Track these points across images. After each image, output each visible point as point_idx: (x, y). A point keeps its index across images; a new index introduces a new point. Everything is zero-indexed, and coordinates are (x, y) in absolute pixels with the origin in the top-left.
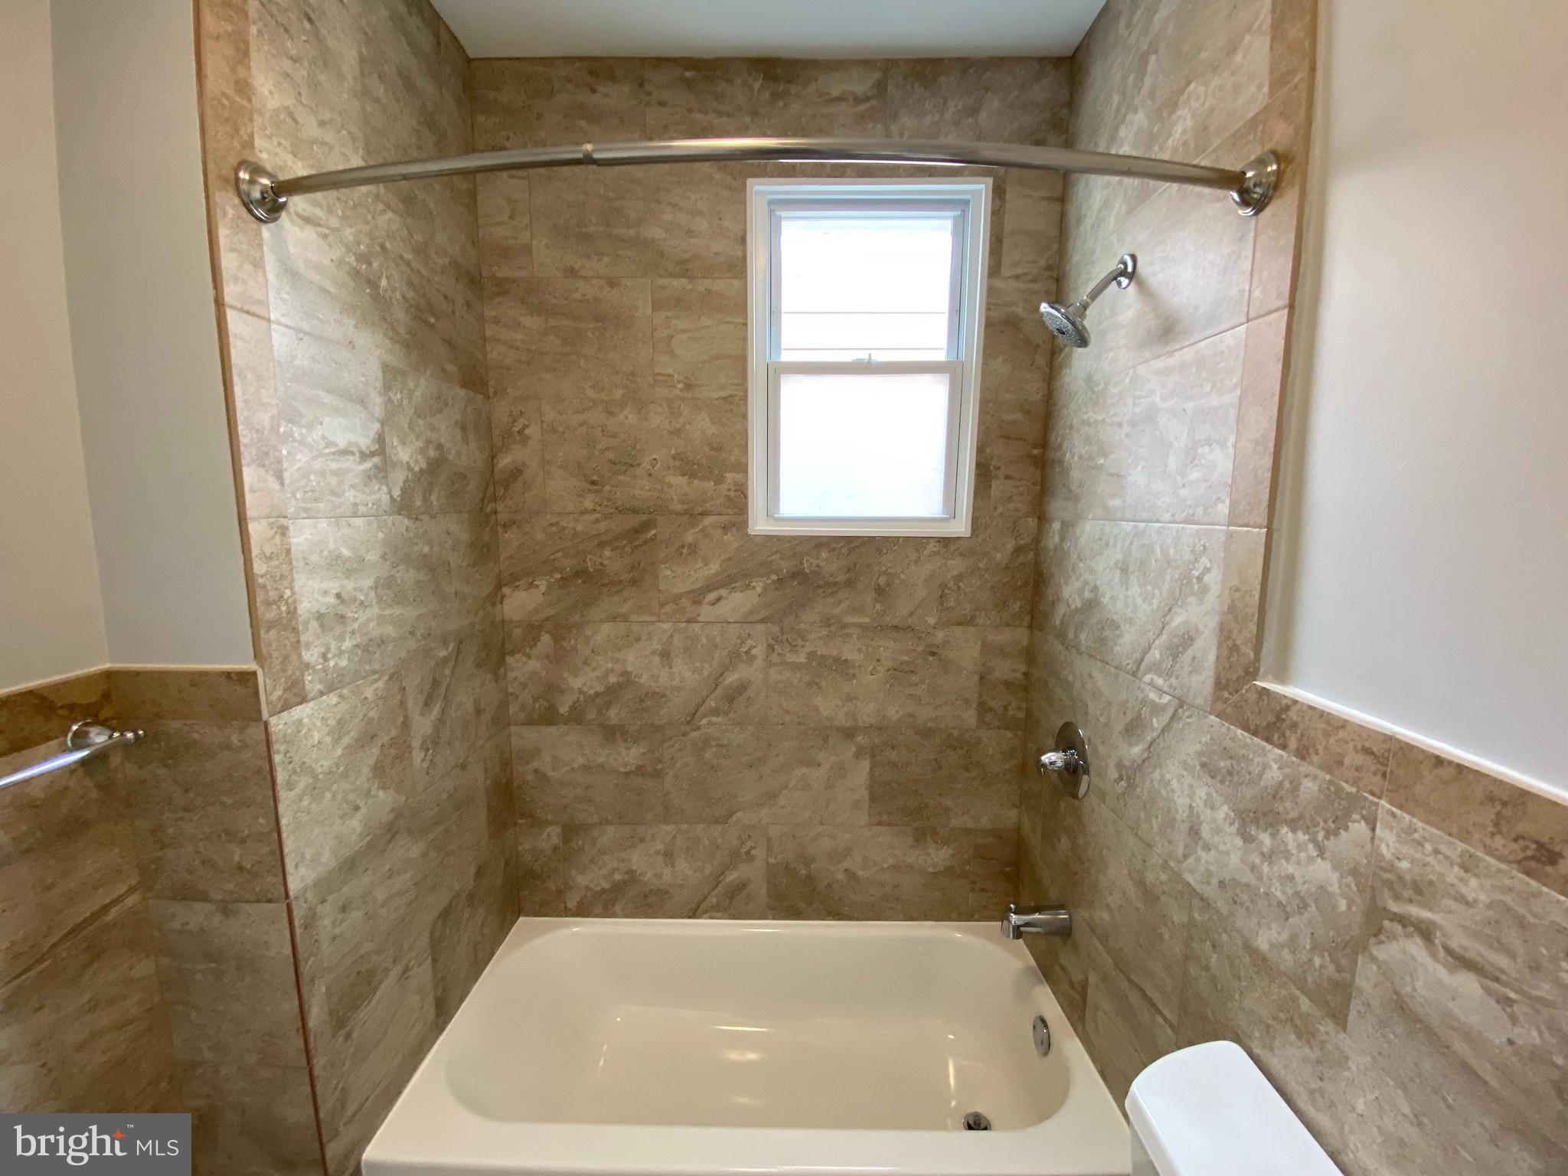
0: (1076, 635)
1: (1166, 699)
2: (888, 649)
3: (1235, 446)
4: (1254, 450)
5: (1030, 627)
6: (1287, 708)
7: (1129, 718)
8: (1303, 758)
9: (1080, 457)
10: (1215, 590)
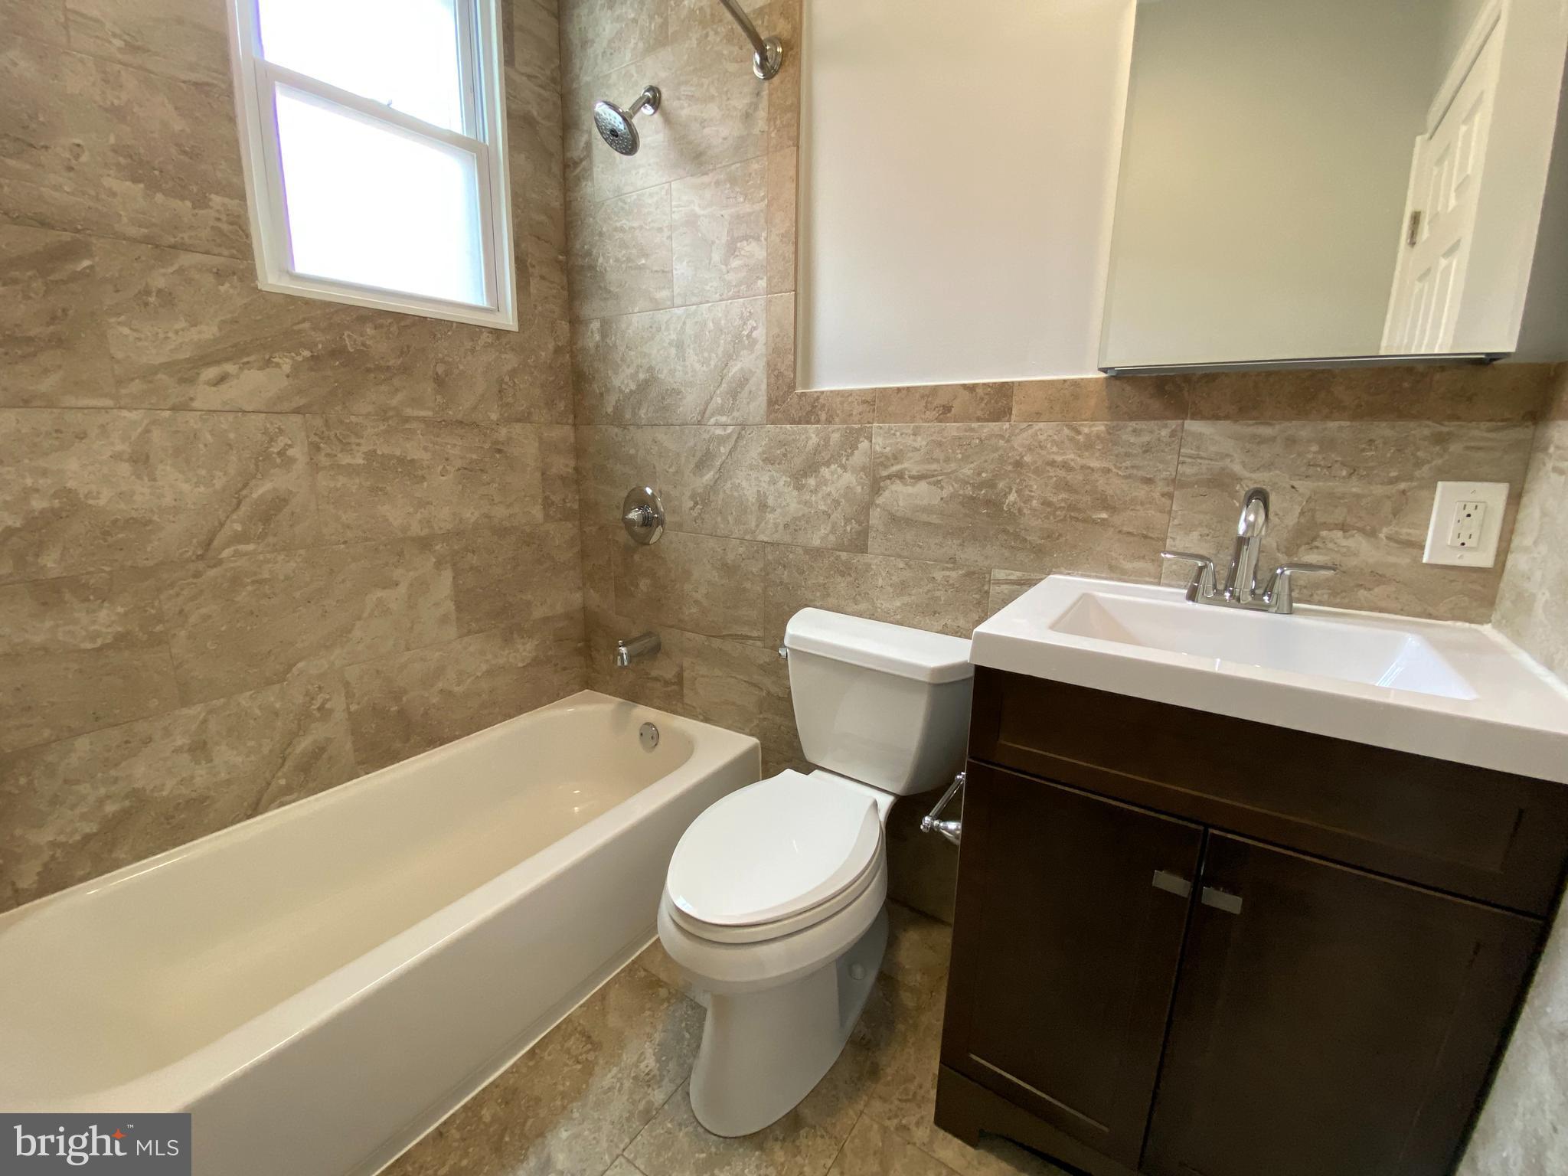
0: (634, 414)
1: (730, 429)
2: (456, 447)
3: (766, 239)
4: (781, 241)
5: (574, 425)
6: (818, 398)
7: (699, 455)
8: (830, 422)
9: (617, 260)
10: (762, 340)
